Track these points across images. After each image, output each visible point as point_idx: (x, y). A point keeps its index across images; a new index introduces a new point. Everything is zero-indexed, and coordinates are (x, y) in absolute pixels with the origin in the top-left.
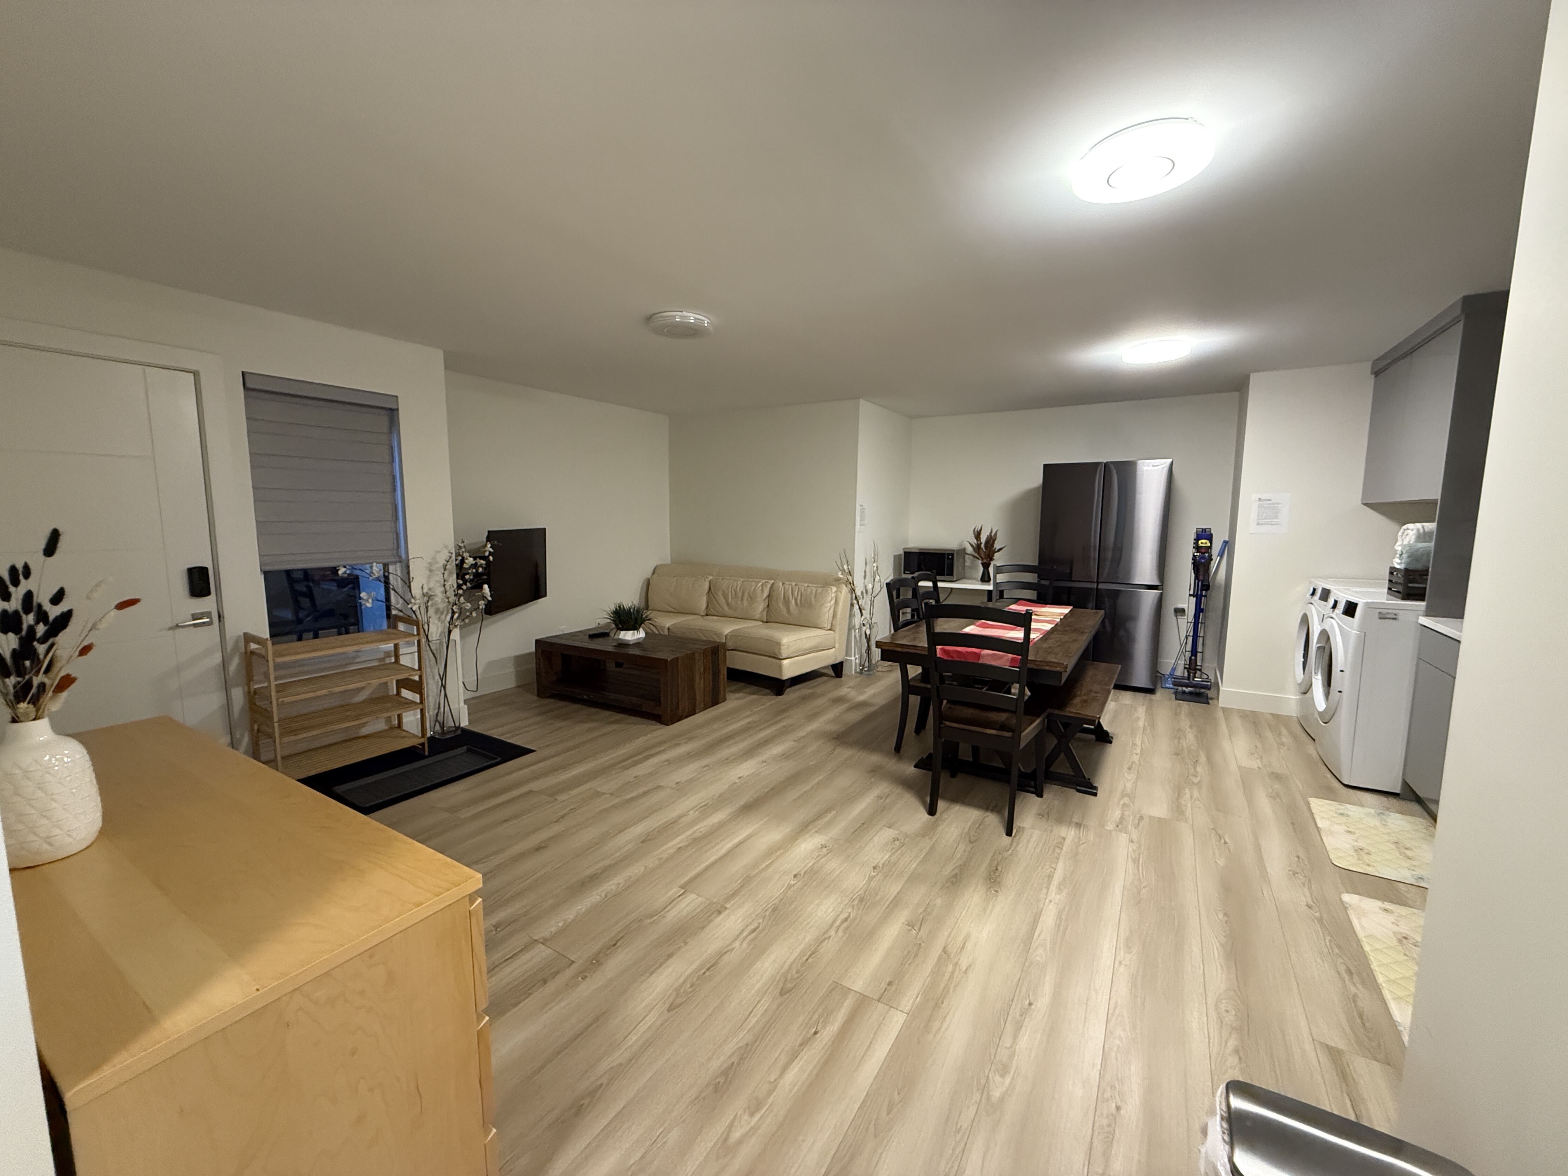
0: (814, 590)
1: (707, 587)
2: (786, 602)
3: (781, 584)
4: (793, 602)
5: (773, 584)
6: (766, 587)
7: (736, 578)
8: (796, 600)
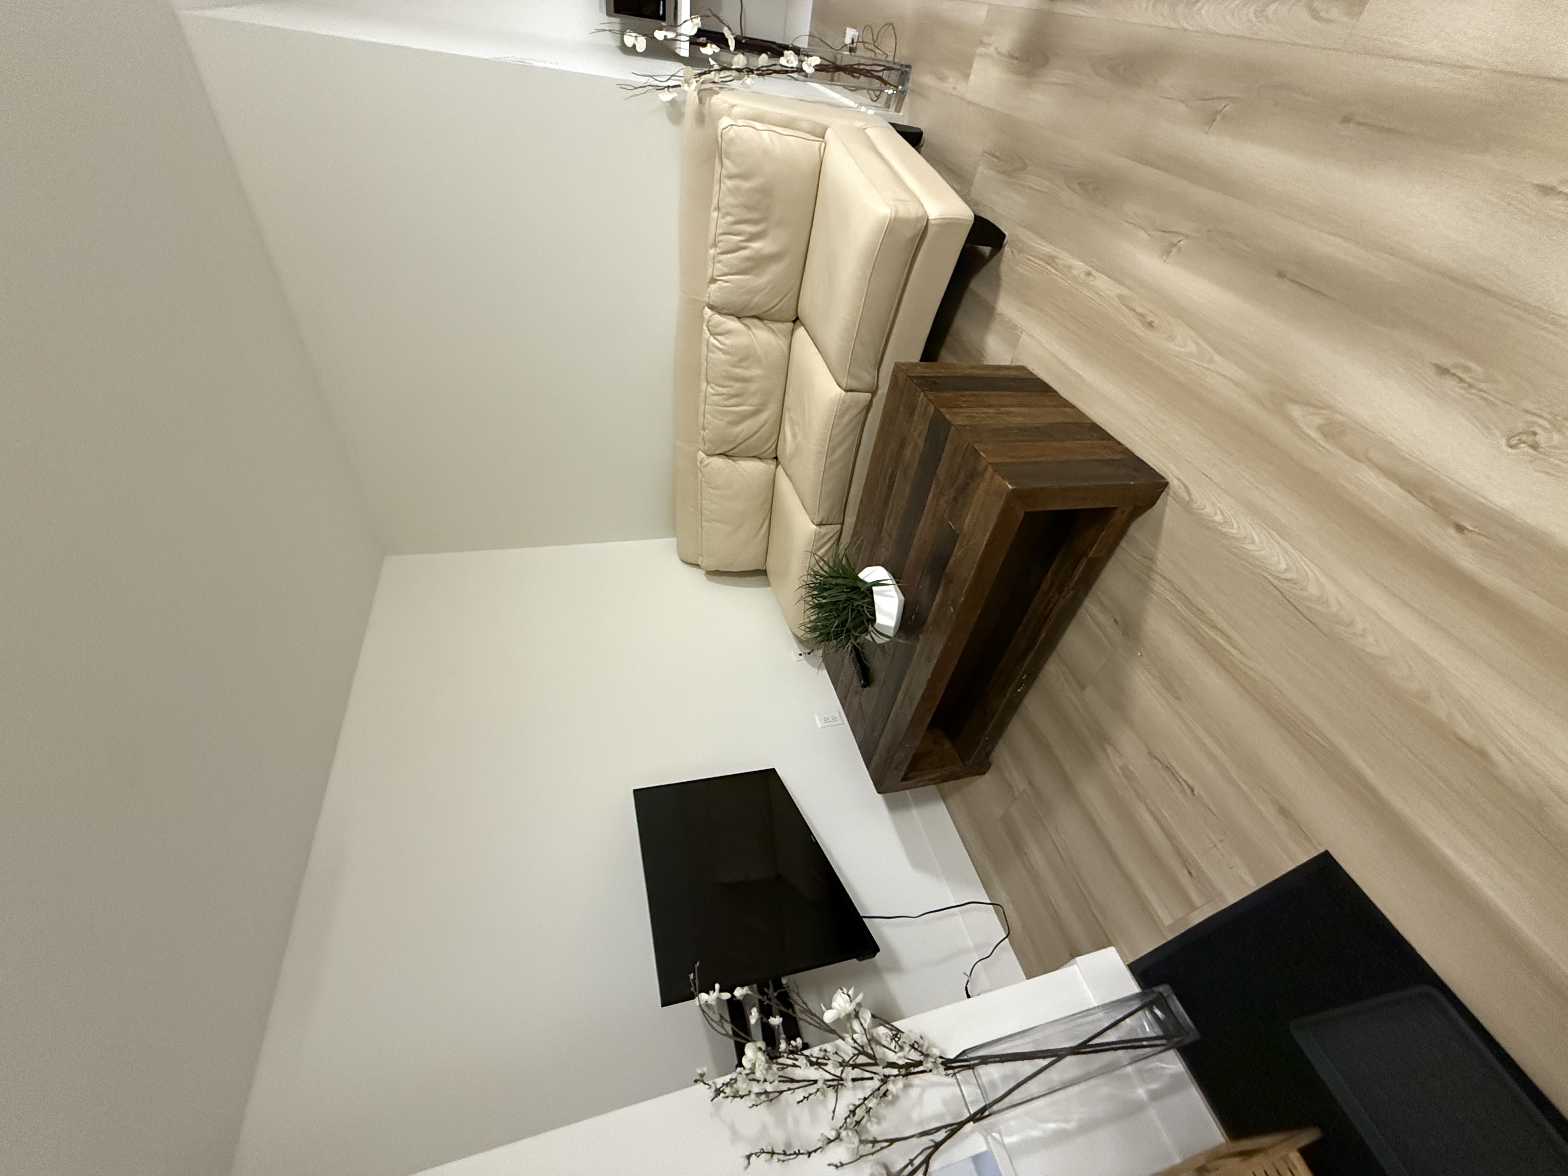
0: (729, 183)
1: (719, 462)
2: (757, 264)
3: (713, 287)
4: (756, 245)
5: (712, 308)
6: (718, 325)
7: (702, 398)
8: (753, 237)
